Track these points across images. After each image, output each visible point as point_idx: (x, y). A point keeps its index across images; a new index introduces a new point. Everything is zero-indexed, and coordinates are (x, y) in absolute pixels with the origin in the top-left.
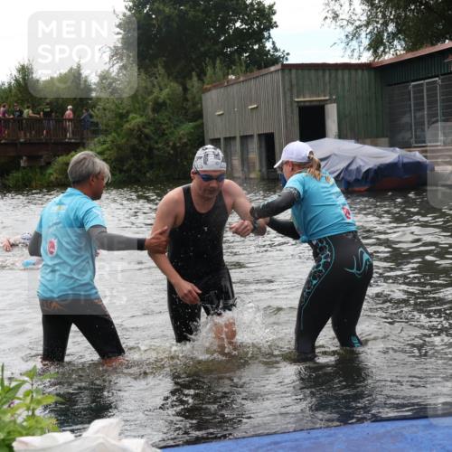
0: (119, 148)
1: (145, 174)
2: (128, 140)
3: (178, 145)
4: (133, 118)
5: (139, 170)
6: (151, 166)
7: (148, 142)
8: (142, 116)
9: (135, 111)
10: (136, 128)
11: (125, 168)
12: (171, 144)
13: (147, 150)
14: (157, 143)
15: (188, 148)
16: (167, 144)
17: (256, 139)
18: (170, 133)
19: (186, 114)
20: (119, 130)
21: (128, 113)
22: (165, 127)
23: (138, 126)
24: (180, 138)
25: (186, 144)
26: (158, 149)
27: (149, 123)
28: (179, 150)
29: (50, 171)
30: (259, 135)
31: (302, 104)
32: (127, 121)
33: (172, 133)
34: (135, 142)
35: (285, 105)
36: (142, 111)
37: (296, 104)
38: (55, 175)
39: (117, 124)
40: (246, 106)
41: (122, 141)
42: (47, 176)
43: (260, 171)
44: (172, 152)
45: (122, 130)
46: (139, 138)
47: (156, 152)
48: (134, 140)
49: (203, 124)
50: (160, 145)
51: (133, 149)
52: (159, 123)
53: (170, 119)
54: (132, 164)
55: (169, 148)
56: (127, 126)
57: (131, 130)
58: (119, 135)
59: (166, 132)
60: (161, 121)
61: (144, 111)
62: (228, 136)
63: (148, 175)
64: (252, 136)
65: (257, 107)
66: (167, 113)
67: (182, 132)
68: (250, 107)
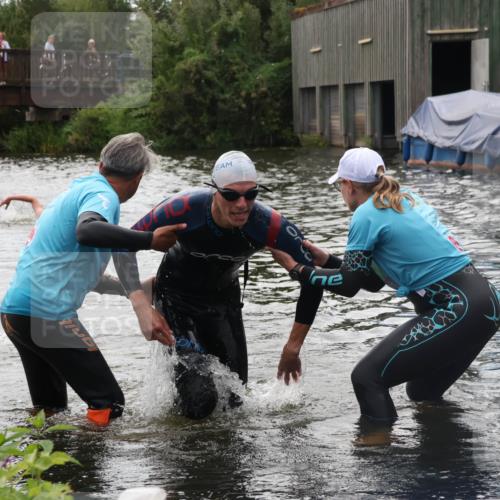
0: (168, 98)
1: (204, 137)
2: (181, 87)
3: (253, 95)
4: (190, 55)
5: (196, 132)
6: (213, 127)
7: (211, 91)
8: (202, 51)
9: (192, 43)
10: (194, 69)
11: (176, 127)
12: (243, 93)
13: (208, 101)
14: (223, 92)
15: (268, 100)
16: (237, 92)
17: (367, 89)
18: (243, 78)
19: (265, 50)
20: (168, 72)
21: (182, 46)
22: (235, 68)
23: (197, 66)
24: (257, 86)
25: (264, 95)
26: (224, 101)
27: (213, 63)
28: (254, 103)
29: (67, 129)
30: (373, 84)
31: (438, 38)
32: (181, 59)
33: (245, 78)
34: (192, 89)
35: (413, 39)
36: (202, 43)
37: (427, 39)
38: (75, 135)
39: (165, 63)
40: (354, 41)
41: (172, 88)
42: (63, 136)
43: (372, 136)
44: (244, 106)
45: (173, 72)
46: (197, 83)
47: (221, 105)
48: (189, 87)
49: (290, 65)
50: (227, 96)
51: (188, 99)
52: (227, 62)
53: (242, 57)
54: (186, 123)
55: (241, 100)
56: (180, 66)
57: (187, 72)
58: (168, 79)
59: (237, 76)
60: (231, 60)
61: (205, 45)
62: (326, 84)
63: (208, 139)
64: (361, 85)
65: (371, 42)
66: (238, 48)
67: (260, 77)
68: (361, 42)
